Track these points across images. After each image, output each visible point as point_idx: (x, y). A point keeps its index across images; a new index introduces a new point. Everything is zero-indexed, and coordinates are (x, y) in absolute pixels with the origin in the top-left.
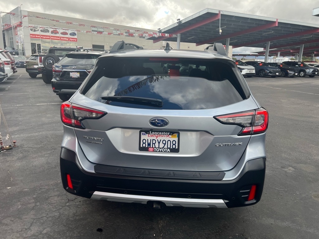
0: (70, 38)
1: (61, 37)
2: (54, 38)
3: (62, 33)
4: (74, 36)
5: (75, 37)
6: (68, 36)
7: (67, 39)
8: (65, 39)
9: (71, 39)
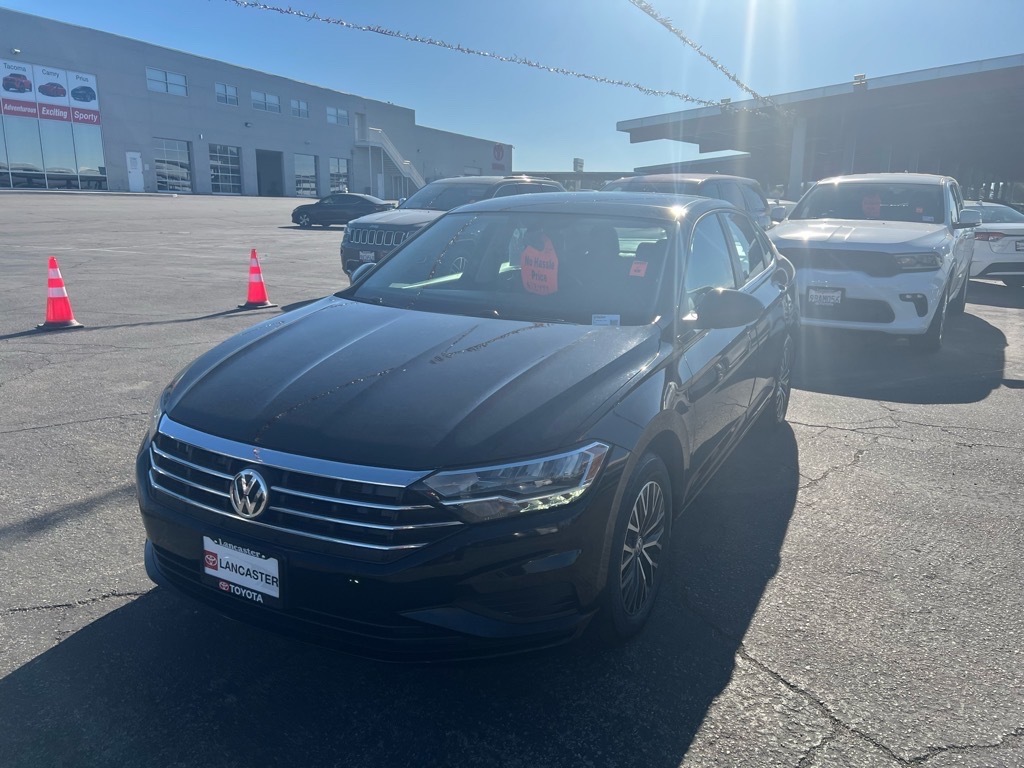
0: (74, 109)
1: (42, 105)
2: (16, 108)
3: (45, 90)
4: (86, 100)
5: (93, 105)
6: (66, 101)
7: (65, 114)
8: (57, 112)
9: (78, 116)
